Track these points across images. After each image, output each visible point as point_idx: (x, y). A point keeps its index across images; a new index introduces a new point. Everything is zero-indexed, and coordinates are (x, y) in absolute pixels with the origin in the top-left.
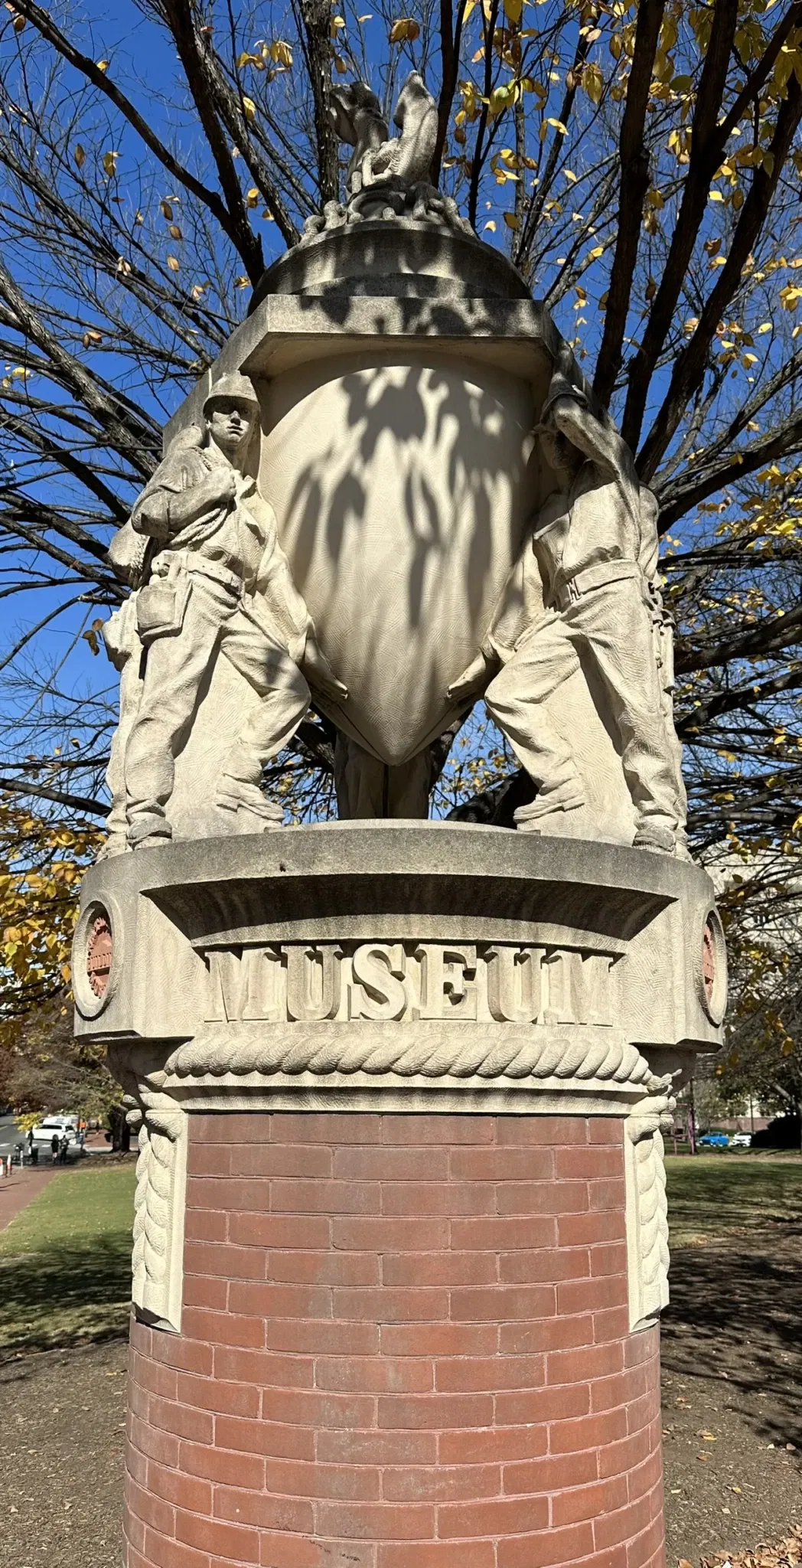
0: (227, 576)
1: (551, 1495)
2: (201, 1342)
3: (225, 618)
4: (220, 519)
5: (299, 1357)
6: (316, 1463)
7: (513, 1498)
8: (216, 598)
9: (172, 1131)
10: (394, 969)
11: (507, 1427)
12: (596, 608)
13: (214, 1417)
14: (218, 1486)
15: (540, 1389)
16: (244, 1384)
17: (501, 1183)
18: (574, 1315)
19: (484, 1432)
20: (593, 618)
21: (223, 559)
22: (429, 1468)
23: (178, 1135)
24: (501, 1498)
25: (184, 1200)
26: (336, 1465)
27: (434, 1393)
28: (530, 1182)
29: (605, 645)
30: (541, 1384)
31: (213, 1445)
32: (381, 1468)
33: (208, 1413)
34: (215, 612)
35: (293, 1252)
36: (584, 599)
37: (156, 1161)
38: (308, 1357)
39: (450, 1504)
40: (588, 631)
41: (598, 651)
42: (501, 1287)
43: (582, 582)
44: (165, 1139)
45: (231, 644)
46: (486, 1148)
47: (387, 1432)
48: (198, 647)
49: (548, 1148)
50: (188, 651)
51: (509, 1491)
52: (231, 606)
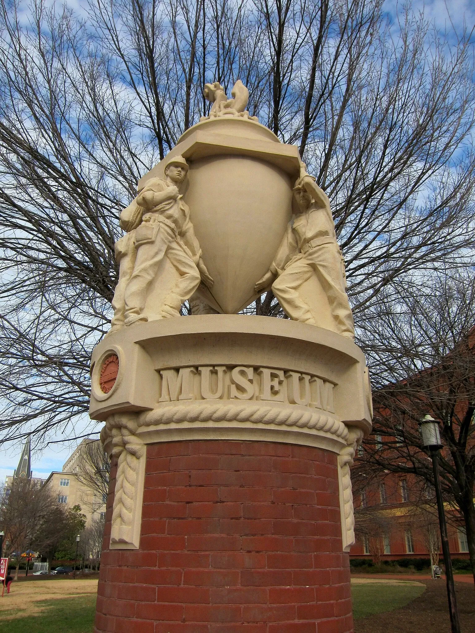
0: (173, 226)
1: (317, 621)
2: (151, 551)
3: (170, 242)
4: (172, 204)
5: (203, 553)
6: (211, 605)
7: (301, 621)
8: (168, 233)
9: (138, 454)
10: (250, 378)
11: (298, 587)
12: (320, 253)
13: (157, 588)
14: (158, 622)
15: (311, 570)
16: (174, 569)
17: (294, 475)
18: (323, 537)
19: (288, 589)
20: (318, 257)
21: (172, 219)
22: (264, 606)
23: (141, 456)
24: (296, 621)
25: (143, 485)
26: (220, 605)
27: (266, 569)
28: (305, 475)
29: (323, 266)
30: (312, 568)
31: (156, 602)
32: (242, 606)
33: (153, 586)
34: (167, 238)
35: (200, 503)
36: (315, 249)
37: (129, 469)
38: (207, 553)
39: (274, 624)
40: (316, 261)
41: (321, 269)
42: (295, 521)
43: (314, 243)
44: (134, 458)
45: (172, 253)
46: (287, 459)
47: (245, 588)
48: (160, 250)
49: (311, 462)
50: (156, 251)
51: (300, 618)
52: (172, 238)
